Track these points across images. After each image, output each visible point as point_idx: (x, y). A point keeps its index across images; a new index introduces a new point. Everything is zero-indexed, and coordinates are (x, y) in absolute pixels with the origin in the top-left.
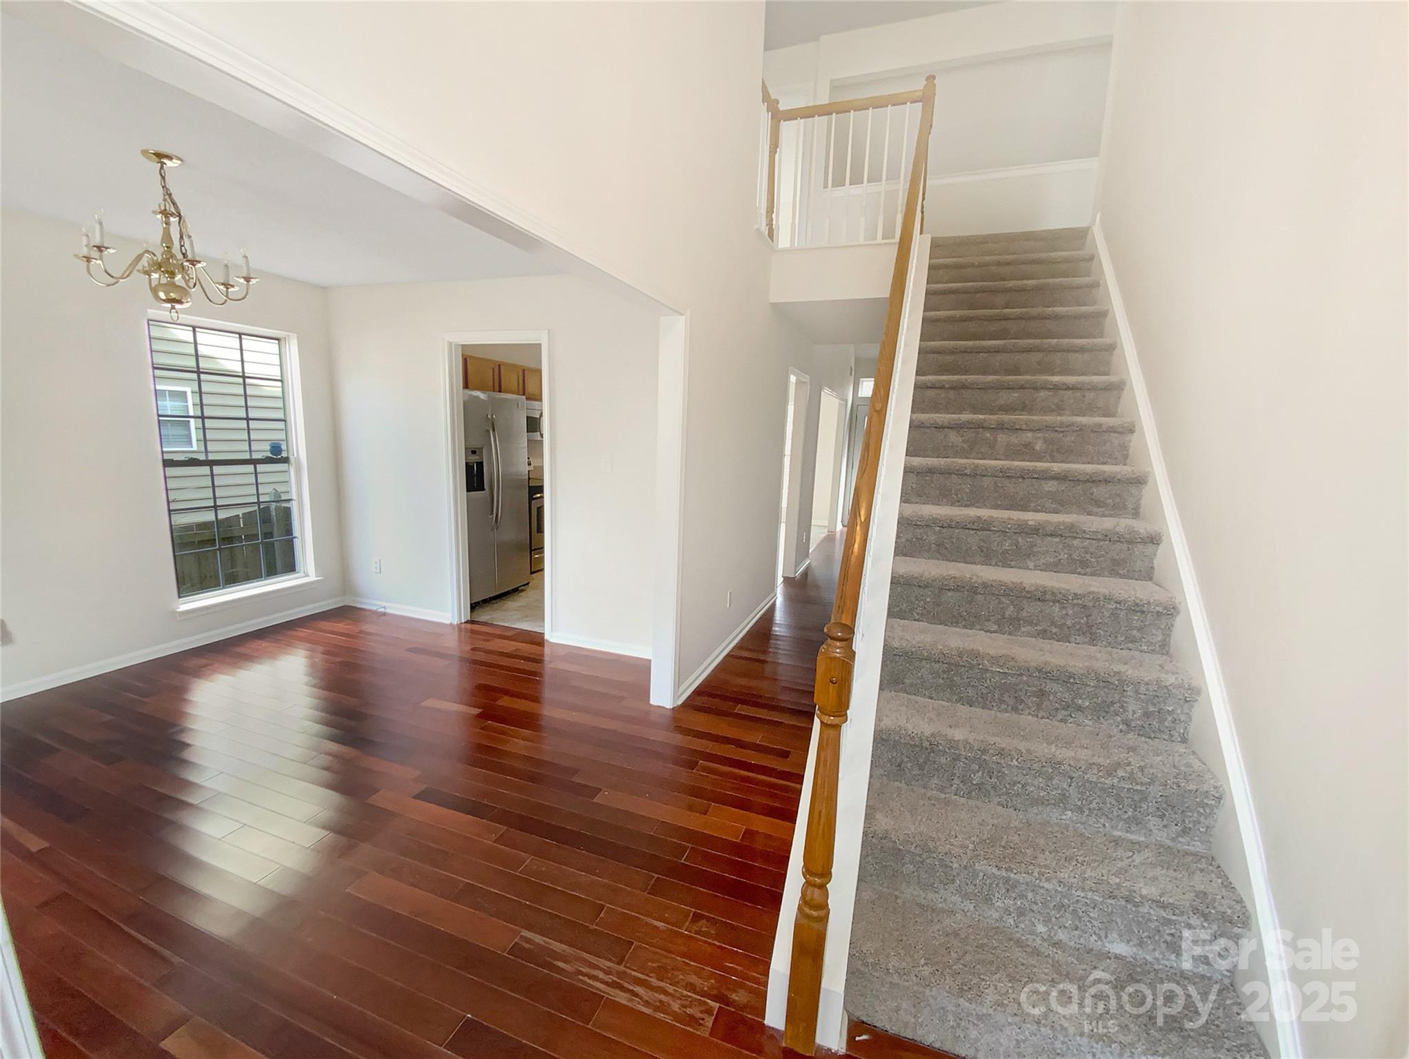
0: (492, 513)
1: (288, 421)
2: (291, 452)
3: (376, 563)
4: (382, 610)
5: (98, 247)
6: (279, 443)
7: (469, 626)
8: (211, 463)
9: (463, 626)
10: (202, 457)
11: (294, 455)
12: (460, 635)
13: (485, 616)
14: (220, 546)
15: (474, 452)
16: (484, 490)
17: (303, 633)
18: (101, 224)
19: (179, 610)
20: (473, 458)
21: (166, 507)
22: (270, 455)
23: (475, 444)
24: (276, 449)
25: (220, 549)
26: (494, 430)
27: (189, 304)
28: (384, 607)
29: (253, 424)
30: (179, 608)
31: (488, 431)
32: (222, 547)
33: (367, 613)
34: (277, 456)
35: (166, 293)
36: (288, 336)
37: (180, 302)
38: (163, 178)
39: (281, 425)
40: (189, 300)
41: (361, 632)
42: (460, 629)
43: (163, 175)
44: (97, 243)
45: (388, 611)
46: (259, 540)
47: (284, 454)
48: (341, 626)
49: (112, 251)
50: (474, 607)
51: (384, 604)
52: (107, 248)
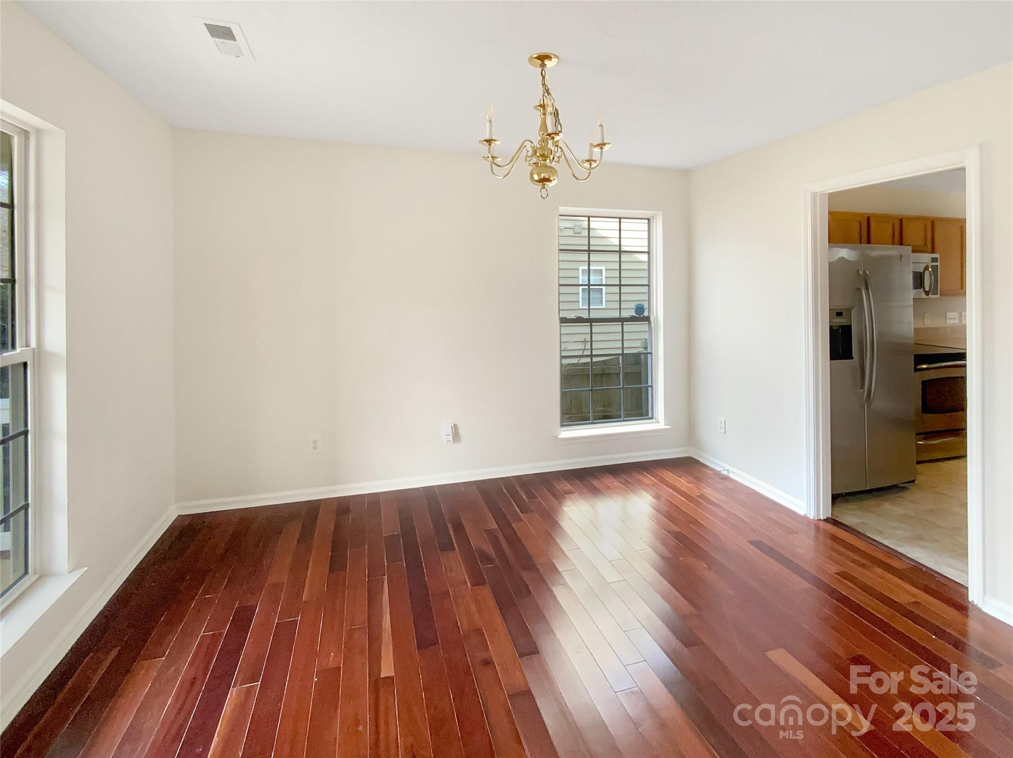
0: (862, 387)
1: (651, 286)
2: (651, 313)
3: (721, 422)
4: (725, 473)
5: (487, 141)
6: (642, 305)
7: (829, 527)
8: (591, 321)
9: (821, 524)
10: (585, 315)
11: (653, 314)
12: (816, 539)
13: (851, 517)
14: (592, 388)
15: (839, 314)
16: (852, 358)
17: (648, 479)
18: (490, 122)
19: (560, 437)
20: (838, 320)
21: (559, 354)
22: (634, 314)
23: (840, 305)
24: (640, 309)
25: (592, 390)
26: (867, 288)
27: (556, 181)
28: (728, 470)
29: (624, 289)
30: (560, 435)
31: (859, 290)
32: (594, 388)
33: (708, 471)
34: (641, 316)
35: (539, 175)
36: (656, 214)
37: (549, 180)
38: (544, 77)
39: (645, 289)
40: (555, 178)
41: (702, 496)
42: (818, 529)
43: (544, 74)
44: (488, 138)
45: (731, 476)
46: (620, 386)
47: (646, 314)
48: (682, 482)
49: (499, 143)
50: (835, 498)
51: (727, 467)
52: (495, 140)
